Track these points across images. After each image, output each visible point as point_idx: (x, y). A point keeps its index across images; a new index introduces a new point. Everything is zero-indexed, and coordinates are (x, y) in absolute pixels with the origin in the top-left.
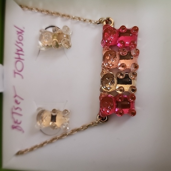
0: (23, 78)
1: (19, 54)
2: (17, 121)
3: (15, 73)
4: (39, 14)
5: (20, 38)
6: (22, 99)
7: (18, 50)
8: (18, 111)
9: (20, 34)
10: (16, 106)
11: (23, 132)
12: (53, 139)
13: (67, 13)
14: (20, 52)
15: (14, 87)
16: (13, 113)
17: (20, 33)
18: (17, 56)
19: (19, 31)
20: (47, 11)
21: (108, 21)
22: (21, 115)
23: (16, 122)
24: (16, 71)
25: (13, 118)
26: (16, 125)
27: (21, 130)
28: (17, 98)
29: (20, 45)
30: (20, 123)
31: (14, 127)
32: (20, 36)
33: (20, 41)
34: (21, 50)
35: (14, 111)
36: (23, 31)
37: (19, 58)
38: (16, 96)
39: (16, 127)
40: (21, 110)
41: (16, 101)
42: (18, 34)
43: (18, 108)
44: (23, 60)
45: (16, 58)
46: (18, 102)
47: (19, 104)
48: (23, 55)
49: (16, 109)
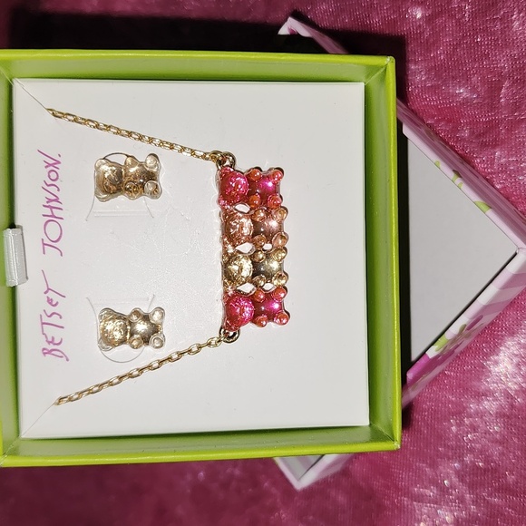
0: (61, 254)
1: (51, 208)
2: (53, 338)
3: (44, 244)
5: (53, 175)
6: (63, 296)
7: (50, 201)
8: (54, 319)
9: (51, 168)
10: (50, 310)
11: (67, 360)
14: (54, 204)
15: (43, 272)
16: (43, 324)
17: (52, 165)
18: (48, 211)
19: (51, 162)
22: (62, 327)
23: (51, 342)
24: (47, 241)
25: (44, 333)
26: (51, 347)
27: (63, 356)
28: (51, 294)
29: (53, 189)
30: (59, 344)
31: (46, 352)
32: (53, 171)
33: (52, 182)
34: (57, 200)
35: (46, 319)
36: (59, 162)
37: (53, 216)
38: (49, 289)
39: (50, 352)
40: (61, 318)
41: (50, 301)
42: (46, 167)
43: (54, 313)
44: (62, 218)
45: (44, 215)
46: (54, 303)
47: (55, 305)
48: (60, 209)
49: (50, 316)
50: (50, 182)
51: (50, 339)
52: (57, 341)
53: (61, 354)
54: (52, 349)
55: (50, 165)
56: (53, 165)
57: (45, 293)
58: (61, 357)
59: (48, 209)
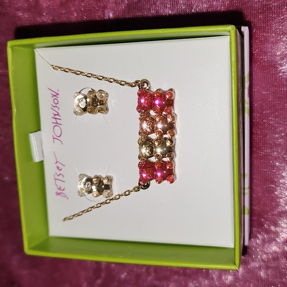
0: (62, 143)
3: (54, 138)
5: (56, 101)
6: (64, 165)
7: (55, 115)
8: (60, 177)
9: (55, 97)
10: (59, 172)
11: (68, 198)
14: (57, 117)
15: (54, 152)
16: (56, 179)
18: (54, 121)
19: (54, 94)
22: (64, 182)
23: (60, 189)
25: (56, 184)
26: (60, 191)
28: (58, 164)
29: (56, 109)
32: (56, 99)
33: (55, 105)
34: (58, 115)
35: (57, 177)
36: (58, 94)
37: (57, 123)
38: (57, 162)
39: (59, 194)
40: (63, 177)
41: (58, 168)
42: (52, 97)
43: (60, 174)
44: (61, 124)
45: (53, 123)
46: (60, 169)
47: (61, 170)
48: (60, 119)
49: (58, 176)
51: (59, 187)
52: (62, 189)
53: (64, 195)
54: (60, 193)
55: (54, 96)
56: (56, 95)
59: (55, 119)
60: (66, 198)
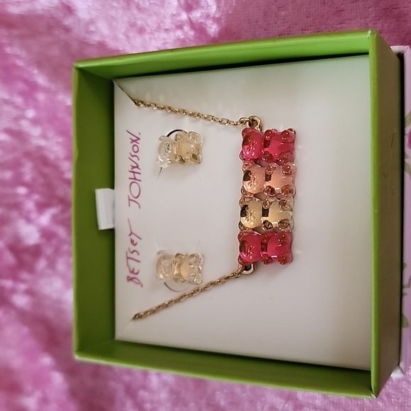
0: (140, 207)
1: (134, 172)
2: (133, 270)
3: (130, 200)
4: (160, 112)
5: (136, 148)
6: (140, 239)
7: (133, 167)
8: (134, 255)
9: (135, 143)
10: (133, 248)
11: (142, 286)
12: (182, 297)
13: (197, 110)
14: (135, 170)
15: (128, 220)
16: (128, 258)
17: (135, 141)
18: (132, 175)
19: (134, 138)
20: (169, 108)
21: (252, 122)
22: (139, 261)
23: (132, 272)
24: (131, 198)
25: (128, 265)
26: (132, 276)
27: (139, 283)
28: (133, 237)
29: (135, 159)
30: (137, 274)
31: (130, 279)
32: (135, 145)
33: (135, 154)
34: (137, 167)
35: (130, 255)
36: (139, 139)
37: (135, 179)
38: (131, 233)
39: (132, 279)
40: (138, 254)
41: (132, 241)
42: (131, 143)
43: (134, 251)
44: (140, 181)
45: (130, 178)
46: (135, 243)
47: (135, 245)
48: (139, 173)
49: (132, 253)
50: (133, 154)
52: (136, 272)
55: (133, 141)
57: (130, 235)
58: (138, 283)
59: (132, 174)
60: (139, 286)
